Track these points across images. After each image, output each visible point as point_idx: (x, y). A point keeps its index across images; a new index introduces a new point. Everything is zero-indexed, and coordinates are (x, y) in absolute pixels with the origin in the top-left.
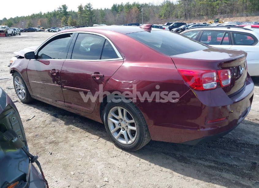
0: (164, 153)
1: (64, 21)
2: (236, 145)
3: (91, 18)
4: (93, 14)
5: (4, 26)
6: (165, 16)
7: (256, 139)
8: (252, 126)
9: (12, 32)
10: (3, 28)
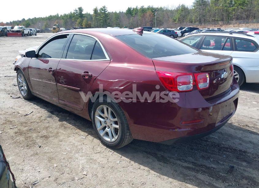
0: (146, 152)
1: (79, 23)
2: (219, 149)
3: (106, 21)
4: (107, 17)
5: (21, 27)
6: (179, 20)
7: (241, 144)
8: (241, 132)
9: (29, 32)
10: (20, 28)
